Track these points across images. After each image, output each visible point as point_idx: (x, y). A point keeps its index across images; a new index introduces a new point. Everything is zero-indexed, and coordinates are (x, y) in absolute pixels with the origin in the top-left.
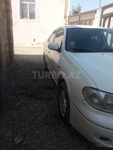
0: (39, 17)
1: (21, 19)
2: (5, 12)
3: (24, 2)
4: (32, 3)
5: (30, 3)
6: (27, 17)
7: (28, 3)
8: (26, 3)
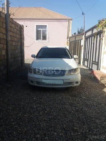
0: (49, 39)
1: (36, 40)
2: (20, 39)
3: (39, 29)
4: (44, 29)
5: (43, 29)
6: (40, 39)
7: (42, 29)
8: (40, 29)
